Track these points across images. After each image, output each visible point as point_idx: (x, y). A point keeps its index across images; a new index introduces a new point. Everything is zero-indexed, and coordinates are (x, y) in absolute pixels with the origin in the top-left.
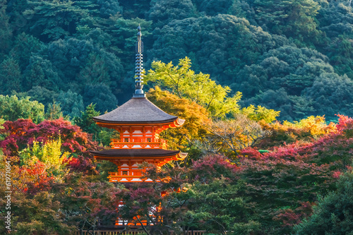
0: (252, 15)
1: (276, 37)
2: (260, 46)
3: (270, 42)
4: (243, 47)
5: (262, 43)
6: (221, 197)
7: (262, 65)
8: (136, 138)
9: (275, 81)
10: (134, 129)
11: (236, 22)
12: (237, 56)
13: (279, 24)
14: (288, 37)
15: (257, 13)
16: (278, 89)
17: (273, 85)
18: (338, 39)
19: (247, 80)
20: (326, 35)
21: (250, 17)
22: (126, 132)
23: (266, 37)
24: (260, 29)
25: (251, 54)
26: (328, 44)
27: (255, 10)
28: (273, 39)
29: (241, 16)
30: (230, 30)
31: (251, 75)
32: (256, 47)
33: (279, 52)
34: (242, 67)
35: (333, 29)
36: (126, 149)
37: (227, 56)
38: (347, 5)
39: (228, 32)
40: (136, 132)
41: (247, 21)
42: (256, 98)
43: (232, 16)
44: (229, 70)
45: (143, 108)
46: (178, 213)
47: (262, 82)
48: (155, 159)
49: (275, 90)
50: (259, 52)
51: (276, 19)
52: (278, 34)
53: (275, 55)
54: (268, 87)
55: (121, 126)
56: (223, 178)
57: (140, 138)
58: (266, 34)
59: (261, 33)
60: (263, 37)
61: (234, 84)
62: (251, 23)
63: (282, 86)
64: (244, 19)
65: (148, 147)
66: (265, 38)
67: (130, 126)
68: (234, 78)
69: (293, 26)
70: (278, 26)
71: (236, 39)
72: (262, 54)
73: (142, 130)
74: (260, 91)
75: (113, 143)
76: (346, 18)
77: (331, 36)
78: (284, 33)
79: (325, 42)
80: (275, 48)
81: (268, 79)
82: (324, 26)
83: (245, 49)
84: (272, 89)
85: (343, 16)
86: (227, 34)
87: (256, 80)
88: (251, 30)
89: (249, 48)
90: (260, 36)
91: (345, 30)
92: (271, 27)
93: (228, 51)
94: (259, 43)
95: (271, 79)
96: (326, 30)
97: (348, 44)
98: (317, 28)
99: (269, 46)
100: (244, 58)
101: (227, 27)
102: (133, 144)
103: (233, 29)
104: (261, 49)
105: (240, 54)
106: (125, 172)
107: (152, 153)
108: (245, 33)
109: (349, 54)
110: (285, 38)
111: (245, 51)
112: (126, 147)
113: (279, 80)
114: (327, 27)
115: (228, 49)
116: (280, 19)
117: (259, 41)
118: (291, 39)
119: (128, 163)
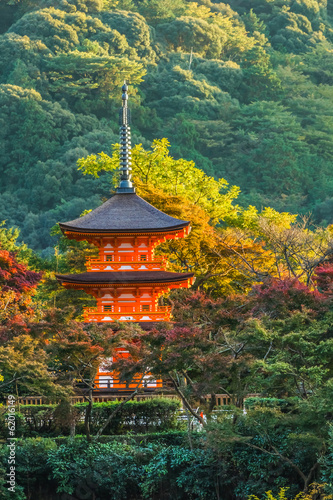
0: (44, 84)
1: (82, 118)
2: (58, 131)
3: (74, 126)
4: (34, 134)
5: (61, 127)
6: (305, 338)
7: (64, 161)
8: (123, 256)
9: (83, 184)
10: (120, 242)
11: (21, 96)
12: (24, 147)
13: (86, 98)
14: (99, 118)
15: (51, 82)
16: (89, 196)
17: (81, 191)
18: (176, 119)
19: (41, 183)
20: (156, 115)
21: (42, 87)
22: (109, 246)
23: (68, 118)
24: (57, 106)
25: (45, 144)
26: (159, 128)
27: (49, 76)
28: (78, 122)
29: (28, 86)
30: (13, 107)
31: (48, 176)
32: (53, 134)
33: (87, 141)
34: (32, 164)
35: (167, 104)
36: (109, 273)
37: (10, 148)
38: (185, 68)
39: (10, 111)
40: (123, 246)
41: (38, 94)
42: (57, 211)
43: (15, 87)
44: (13, 168)
45: (134, 208)
46: (241, 364)
47: (63, 186)
48: (154, 287)
49: (84, 197)
50: (57, 140)
51: (81, 91)
52: (85, 114)
53: (83, 146)
54: (74, 194)
55: (102, 237)
56: (304, 309)
57: (129, 255)
58: (67, 113)
59: (59, 112)
60: (63, 118)
61: (21, 190)
62: (44, 97)
63: (95, 192)
64: (33, 91)
65: (143, 268)
66: (65, 121)
67: (116, 237)
68: (20, 180)
69: (106, 101)
70: (84, 100)
71: (23, 121)
72: (62, 143)
73: (133, 242)
74: (63, 200)
75: (89, 263)
76: (184, 88)
77: (163, 116)
78: (93, 112)
79: (154, 125)
80: (81, 134)
81: (74, 182)
82: (152, 100)
83: (36, 136)
84: (80, 197)
85: (181, 85)
86: (9, 114)
87: (55, 184)
88: (45, 107)
89: (42, 135)
90: (58, 117)
91: (185, 106)
92: (73, 103)
93: (10, 140)
94: (56, 127)
95: (78, 181)
96: (155, 106)
97: (191, 128)
98: (142, 104)
99: (72, 131)
100: (36, 150)
101: (9, 104)
102: (120, 265)
103: (17, 107)
104: (60, 137)
105: (29, 144)
106: (108, 307)
107: (151, 277)
108: (37, 112)
109: (192, 143)
110: (95, 119)
111: (36, 140)
112: (109, 268)
113: (89, 183)
114: (156, 102)
115: (11, 137)
116: (86, 90)
117: (57, 124)
118: (104, 120)
119: (112, 293)
